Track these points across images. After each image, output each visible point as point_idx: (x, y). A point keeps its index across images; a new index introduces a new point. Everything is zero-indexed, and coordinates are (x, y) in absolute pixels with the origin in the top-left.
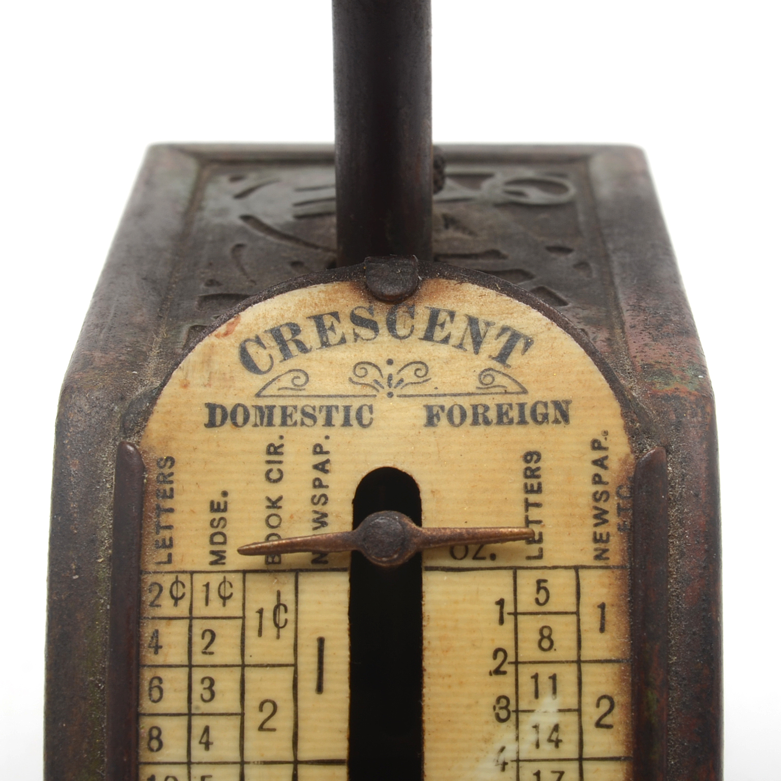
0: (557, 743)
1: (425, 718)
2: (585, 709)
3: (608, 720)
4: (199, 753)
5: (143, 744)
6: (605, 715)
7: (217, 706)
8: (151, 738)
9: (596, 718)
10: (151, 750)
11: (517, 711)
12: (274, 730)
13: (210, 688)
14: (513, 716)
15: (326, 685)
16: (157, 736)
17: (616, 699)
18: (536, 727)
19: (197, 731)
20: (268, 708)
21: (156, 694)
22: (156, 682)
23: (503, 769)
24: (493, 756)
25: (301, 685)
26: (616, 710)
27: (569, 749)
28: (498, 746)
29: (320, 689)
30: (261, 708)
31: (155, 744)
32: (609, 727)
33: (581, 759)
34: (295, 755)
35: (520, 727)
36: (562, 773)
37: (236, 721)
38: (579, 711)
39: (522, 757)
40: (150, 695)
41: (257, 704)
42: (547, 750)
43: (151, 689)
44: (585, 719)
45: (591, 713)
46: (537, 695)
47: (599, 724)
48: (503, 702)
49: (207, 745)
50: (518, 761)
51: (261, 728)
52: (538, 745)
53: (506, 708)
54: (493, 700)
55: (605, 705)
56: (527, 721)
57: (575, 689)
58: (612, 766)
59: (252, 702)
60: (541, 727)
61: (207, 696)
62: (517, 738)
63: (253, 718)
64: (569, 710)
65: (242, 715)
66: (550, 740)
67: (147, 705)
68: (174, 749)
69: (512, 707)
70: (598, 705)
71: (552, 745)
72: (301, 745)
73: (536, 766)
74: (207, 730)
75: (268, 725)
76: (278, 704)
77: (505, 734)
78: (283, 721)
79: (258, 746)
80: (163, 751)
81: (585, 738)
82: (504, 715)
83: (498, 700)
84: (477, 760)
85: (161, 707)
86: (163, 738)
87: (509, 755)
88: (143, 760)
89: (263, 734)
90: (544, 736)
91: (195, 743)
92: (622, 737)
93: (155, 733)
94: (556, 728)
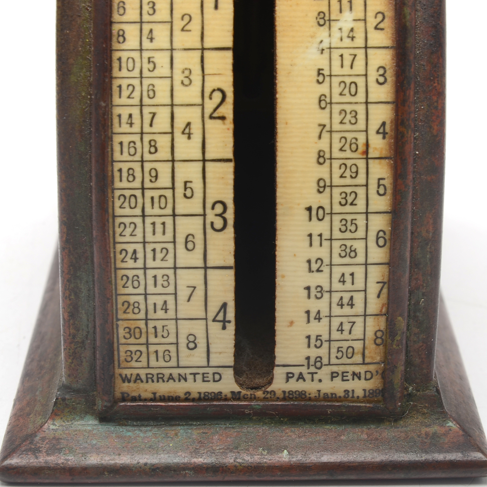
0: (353, 38)
1: (277, 23)
2: (368, 19)
3: (381, 26)
4: (146, 44)
5: (114, 39)
6: (380, 23)
7: (157, 17)
8: (119, 36)
9: (375, 24)
10: (119, 42)
11: (329, 20)
12: (190, 31)
13: (153, 8)
14: (327, 23)
15: (220, 5)
16: (122, 35)
17: (386, 14)
18: (340, 29)
19: (146, 32)
20: (187, 18)
21: (122, 11)
22: (121, 4)
23: (322, 53)
24: (316, 45)
25: (205, 5)
26: (386, 20)
27: (359, 41)
28: (319, 40)
29: (216, 7)
30: (182, 19)
31: (121, 39)
32: (382, 29)
33: (366, 48)
34: (202, 45)
35: (332, 29)
36: (355, 55)
37: (168, 26)
38: (365, 20)
39: (332, 46)
40: (118, 11)
41: (180, 16)
42: (347, 42)
43: (118, 8)
44: (368, 25)
45: (372, 22)
46: (341, 11)
47: (376, 28)
48: (322, 15)
49: (152, 40)
50: (330, 48)
51: (183, 30)
52: (341, 40)
53: (323, 18)
54: (316, 14)
55: (380, 17)
56: (335, 26)
57: (362, 8)
58: (384, 51)
59: (177, 15)
60: (344, 29)
61: (151, 12)
62: (330, 36)
63: (178, 24)
64: (359, 20)
65: (172, 22)
66: (349, 37)
67: (116, 17)
68: (132, 41)
69: (327, 18)
70: (376, 17)
71: (350, 39)
72: (205, 39)
73: (340, 52)
74: (151, 31)
75: (187, 28)
76: (192, 16)
77: (323, 33)
78: (195, 26)
79: (180, 40)
80: (126, 43)
81: (369, 35)
82: (322, 22)
83: (319, 14)
84: (307, 48)
85: (124, 18)
86: (126, 36)
87: (325, 45)
88: (114, 48)
89: (184, 33)
90: (345, 34)
91: (144, 39)
92: (390, 35)
93: (121, 33)
94: (352, 30)
